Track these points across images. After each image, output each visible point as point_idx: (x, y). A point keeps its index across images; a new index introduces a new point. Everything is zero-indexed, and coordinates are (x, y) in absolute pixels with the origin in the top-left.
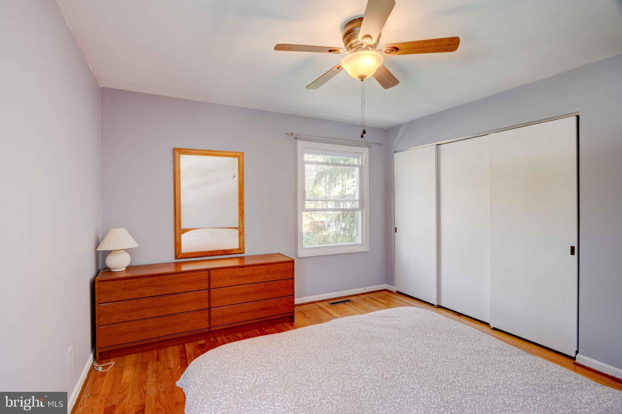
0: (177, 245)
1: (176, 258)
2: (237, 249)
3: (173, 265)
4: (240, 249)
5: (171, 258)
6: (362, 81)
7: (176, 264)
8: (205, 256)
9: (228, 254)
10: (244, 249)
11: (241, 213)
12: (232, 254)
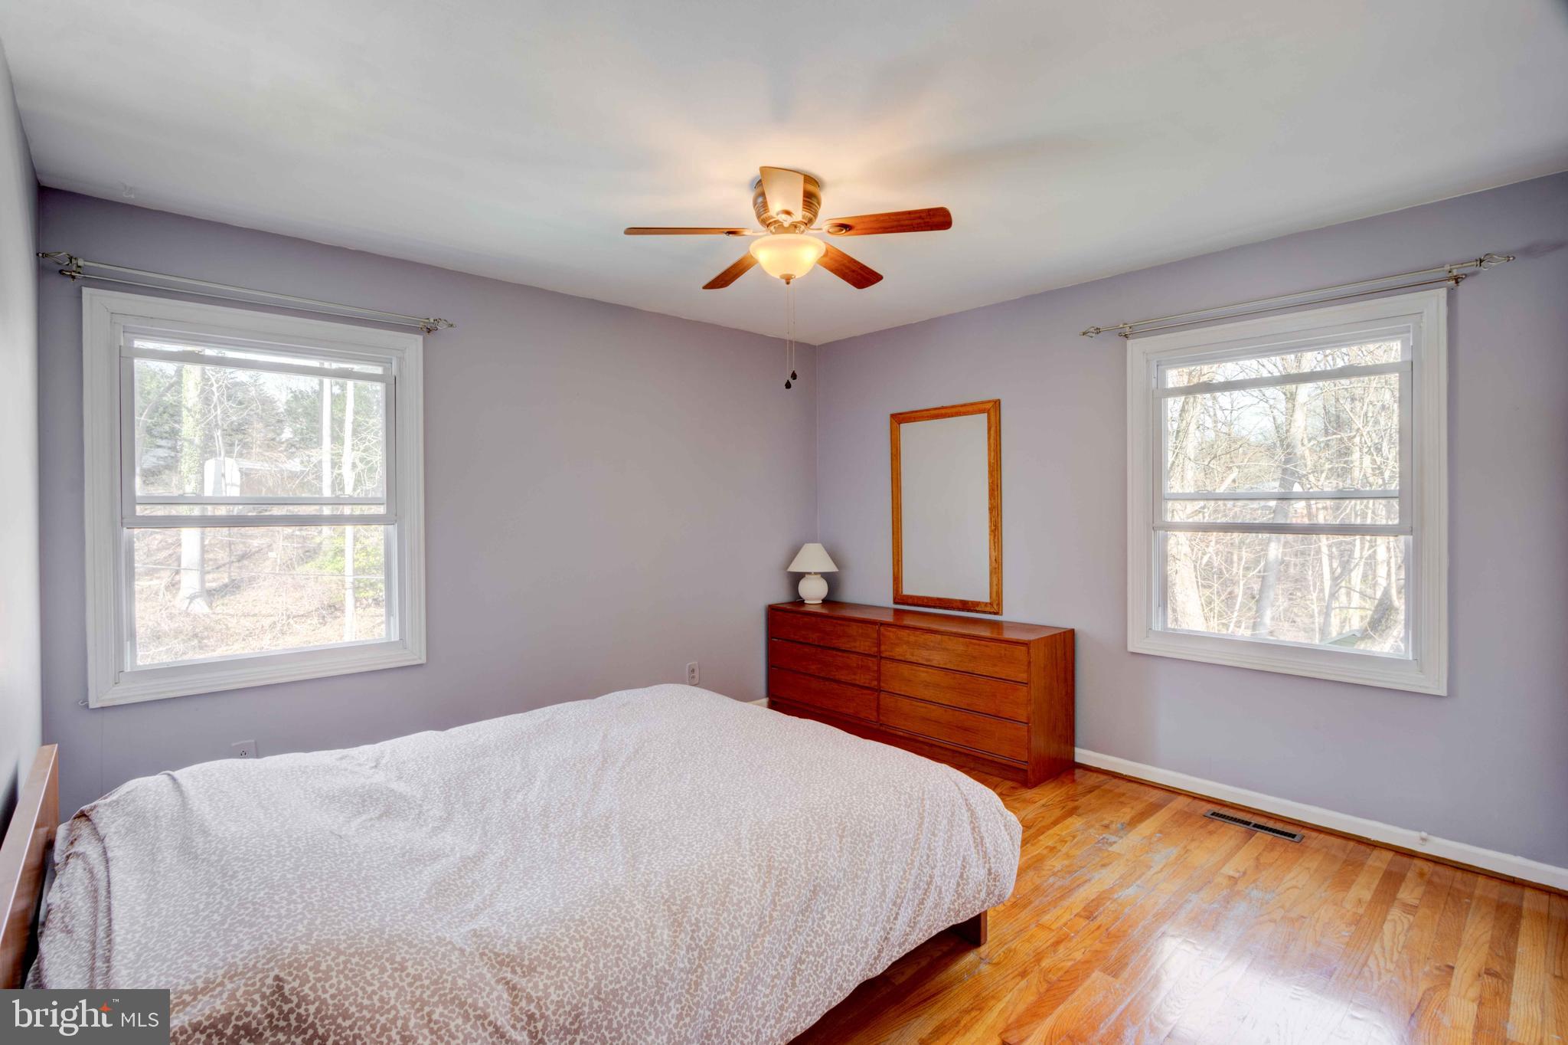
0: (897, 580)
1: (895, 602)
2: (986, 604)
3: (892, 612)
4: (991, 604)
5: (886, 600)
6: (788, 283)
7: (896, 611)
8: (934, 607)
9: (969, 610)
10: (998, 604)
11: (993, 528)
12: (977, 612)
